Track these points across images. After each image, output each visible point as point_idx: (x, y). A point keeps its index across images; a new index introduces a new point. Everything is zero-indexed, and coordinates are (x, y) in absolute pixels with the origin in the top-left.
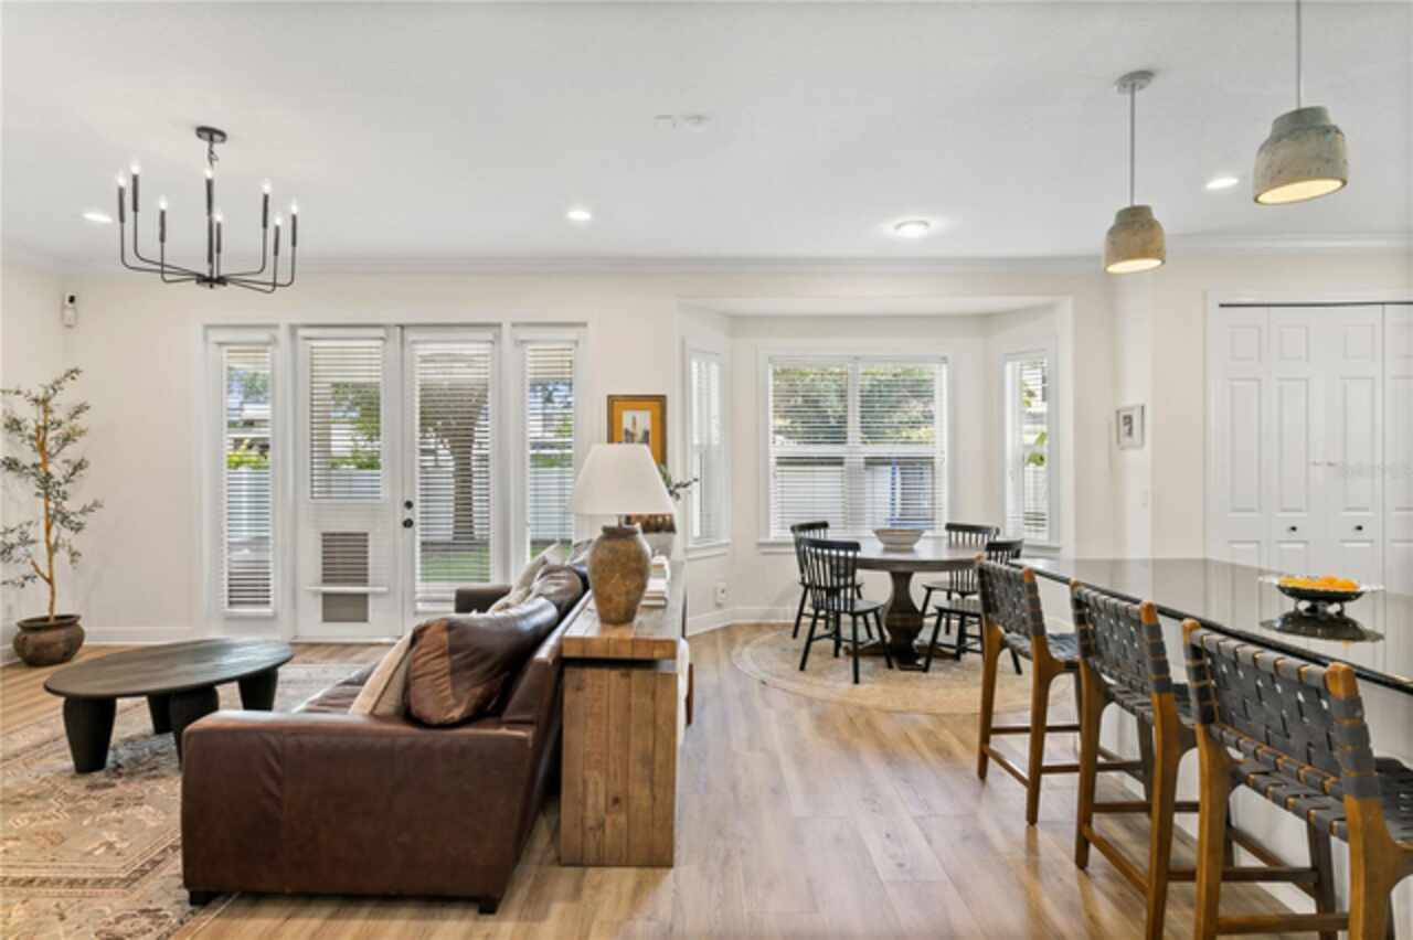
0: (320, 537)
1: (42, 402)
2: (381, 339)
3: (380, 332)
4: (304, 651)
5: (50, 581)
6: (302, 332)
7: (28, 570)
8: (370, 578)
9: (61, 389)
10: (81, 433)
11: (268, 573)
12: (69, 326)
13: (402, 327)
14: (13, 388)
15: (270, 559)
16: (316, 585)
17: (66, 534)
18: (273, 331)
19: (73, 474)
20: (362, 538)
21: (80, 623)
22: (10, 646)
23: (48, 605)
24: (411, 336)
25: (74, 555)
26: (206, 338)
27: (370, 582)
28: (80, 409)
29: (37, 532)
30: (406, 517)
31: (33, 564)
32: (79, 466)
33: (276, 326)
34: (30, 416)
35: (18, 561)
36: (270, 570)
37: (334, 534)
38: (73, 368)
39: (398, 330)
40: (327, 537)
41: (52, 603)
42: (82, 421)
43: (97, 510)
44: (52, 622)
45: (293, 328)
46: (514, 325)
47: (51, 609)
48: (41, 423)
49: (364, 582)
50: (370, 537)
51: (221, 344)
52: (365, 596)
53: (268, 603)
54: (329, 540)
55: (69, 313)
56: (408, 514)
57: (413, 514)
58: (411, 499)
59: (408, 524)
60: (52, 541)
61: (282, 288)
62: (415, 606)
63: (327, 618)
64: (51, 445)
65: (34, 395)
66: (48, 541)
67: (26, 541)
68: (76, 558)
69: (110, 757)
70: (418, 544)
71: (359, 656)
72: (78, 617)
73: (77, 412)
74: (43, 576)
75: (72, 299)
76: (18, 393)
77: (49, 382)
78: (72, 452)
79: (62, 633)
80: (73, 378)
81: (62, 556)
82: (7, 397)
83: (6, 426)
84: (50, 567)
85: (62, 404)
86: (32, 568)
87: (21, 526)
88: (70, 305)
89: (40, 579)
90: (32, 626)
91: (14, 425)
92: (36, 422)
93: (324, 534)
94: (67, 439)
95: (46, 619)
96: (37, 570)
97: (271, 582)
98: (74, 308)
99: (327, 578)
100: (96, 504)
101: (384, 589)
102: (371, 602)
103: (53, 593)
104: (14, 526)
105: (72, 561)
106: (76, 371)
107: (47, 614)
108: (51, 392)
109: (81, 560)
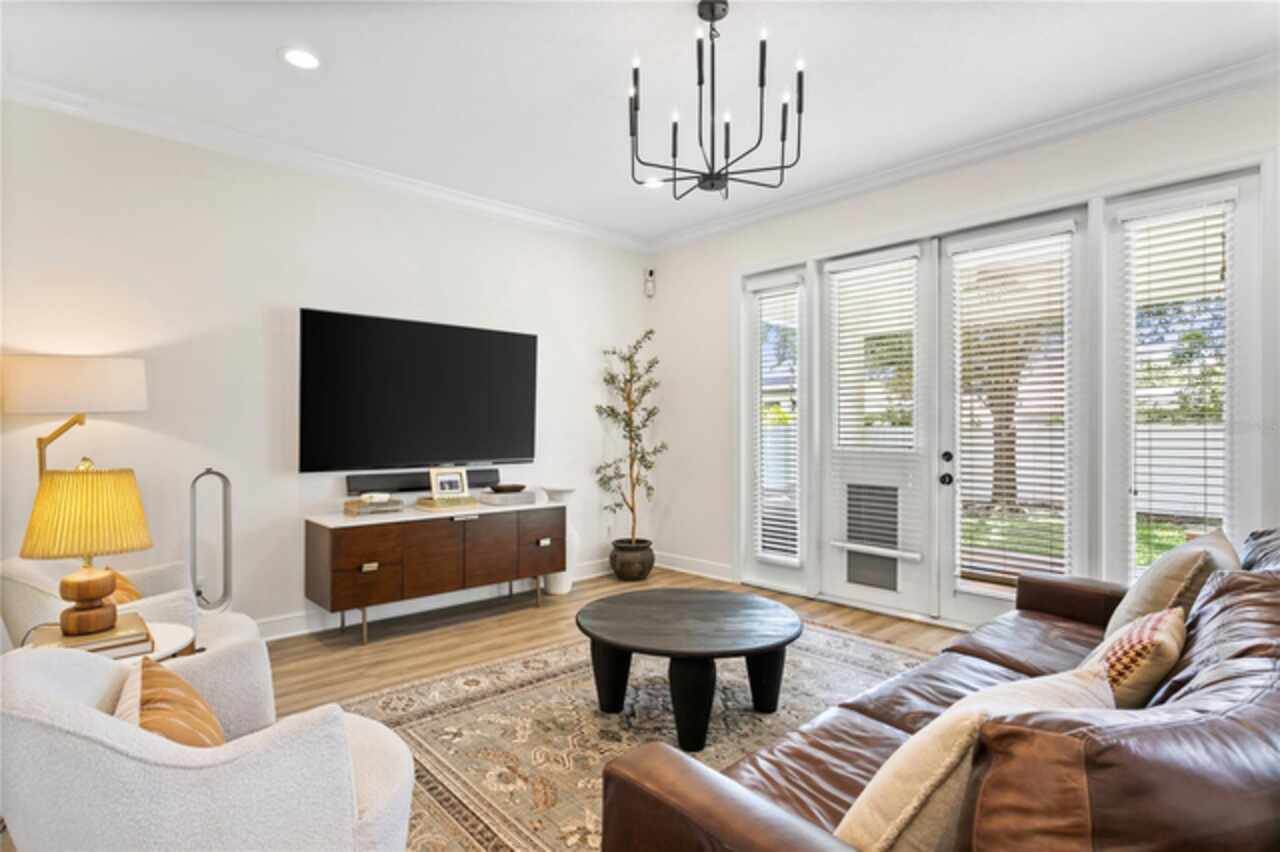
0: (845, 487)
1: (629, 359)
2: (915, 257)
3: (914, 250)
4: (829, 611)
5: (632, 510)
6: (829, 266)
7: (619, 500)
8: (900, 539)
9: (641, 347)
10: (656, 385)
11: (794, 522)
12: (650, 297)
13: (940, 238)
14: (611, 349)
15: (797, 507)
16: (842, 541)
17: (643, 471)
18: (800, 271)
19: (647, 420)
20: (890, 494)
21: (652, 547)
22: (607, 559)
23: (630, 530)
24: (951, 246)
25: (650, 489)
26: (744, 289)
27: (900, 546)
28: (652, 364)
29: (625, 468)
30: (943, 472)
31: (623, 495)
32: (651, 413)
33: (803, 265)
34: (621, 370)
35: (613, 491)
36: (796, 519)
37: (859, 487)
38: (648, 330)
39: (935, 242)
40: (853, 490)
41: (634, 528)
42: (655, 375)
43: (664, 451)
44: (634, 545)
45: (820, 263)
46: (1110, 200)
47: (633, 533)
48: (628, 377)
49: (892, 543)
50: (900, 492)
51: (756, 292)
52: (894, 561)
53: (794, 552)
54: (855, 491)
55: (650, 285)
56: (946, 468)
57: (953, 467)
58: (950, 450)
59: (947, 479)
60: (635, 475)
61: (789, 169)
62: (954, 583)
63: (852, 579)
64: (635, 395)
65: (622, 355)
66: (631, 476)
67: (619, 476)
68: (651, 492)
69: (628, 700)
70: (959, 505)
71: (887, 632)
72: (650, 543)
73: (650, 367)
74: (627, 504)
75: (651, 273)
76: (614, 353)
77: (633, 343)
78: (648, 401)
79: (638, 555)
80: (649, 339)
81: (641, 490)
82: (608, 356)
83: (606, 380)
84: (633, 497)
85: (642, 359)
86: (621, 498)
87: (615, 463)
88: (650, 278)
89: (625, 507)
90: (622, 546)
91: (611, 380)
92: (624, 375)
93: (850, 486)
94: (644, 391)
95: (629, 541)
96: (625, 500)
97: (797, 531)
98: (653, 281)
99: (852, 536)
100: (664, 446)
101: (917, 556)
102: (900, 567)
103: (634, 520)
104: (610, 462)
105: (649, 495)
106: (651, 332)
107: (629, 536)
108: (634, 351)
109: (655, 493)
